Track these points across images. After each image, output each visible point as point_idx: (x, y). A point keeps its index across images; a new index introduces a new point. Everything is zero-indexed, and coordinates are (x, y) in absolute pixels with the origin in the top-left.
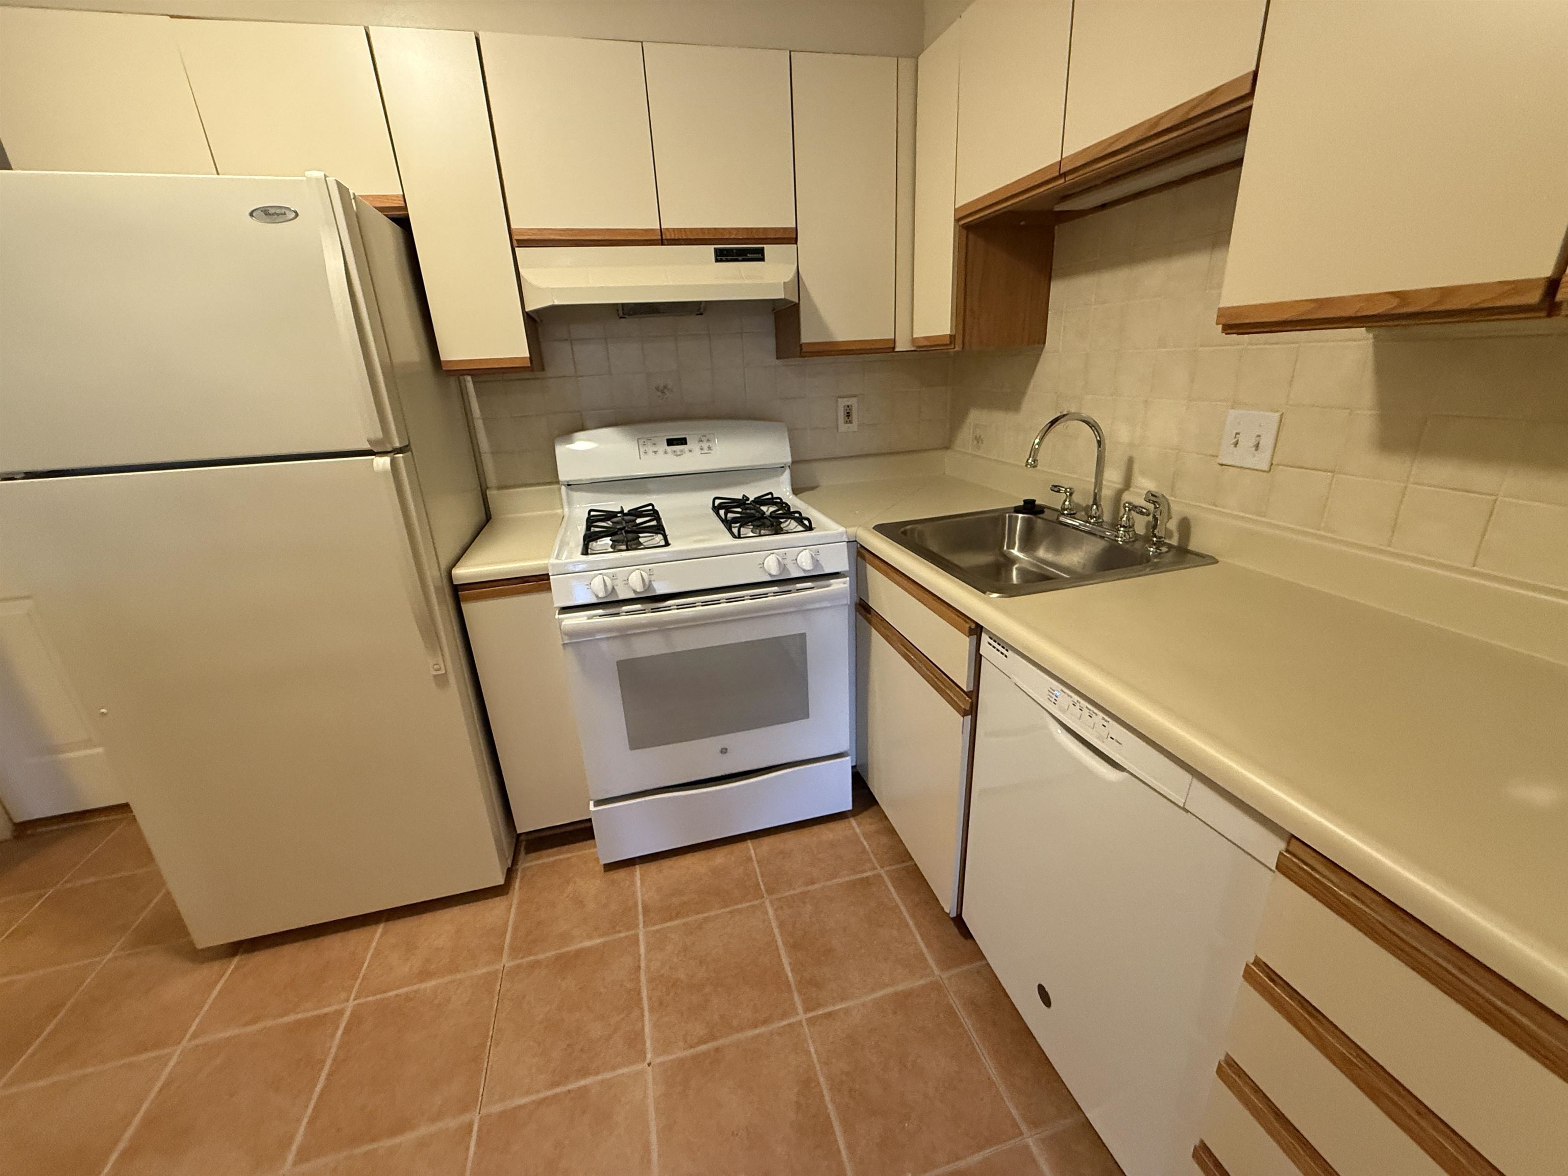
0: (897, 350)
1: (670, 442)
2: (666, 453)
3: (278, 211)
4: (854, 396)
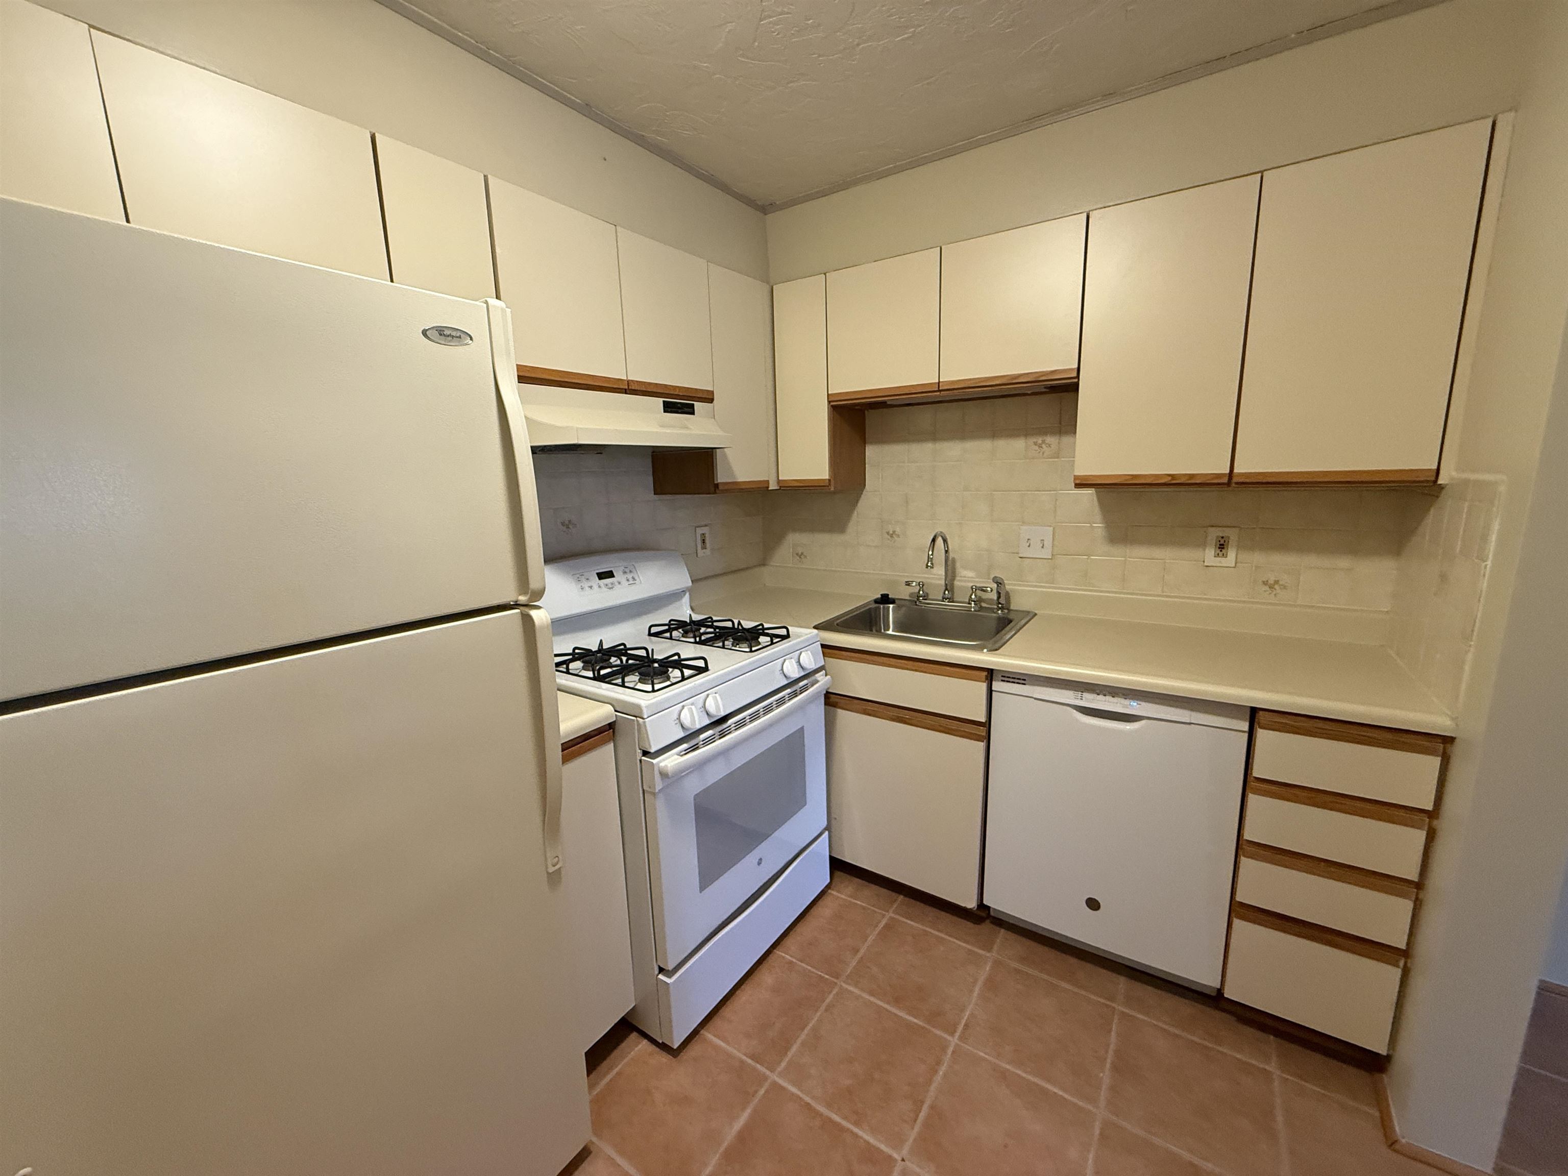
0: (770, 489)
1: (601, 576)
2: (600, 587)
3: (454, 334)
4: (706, 526)
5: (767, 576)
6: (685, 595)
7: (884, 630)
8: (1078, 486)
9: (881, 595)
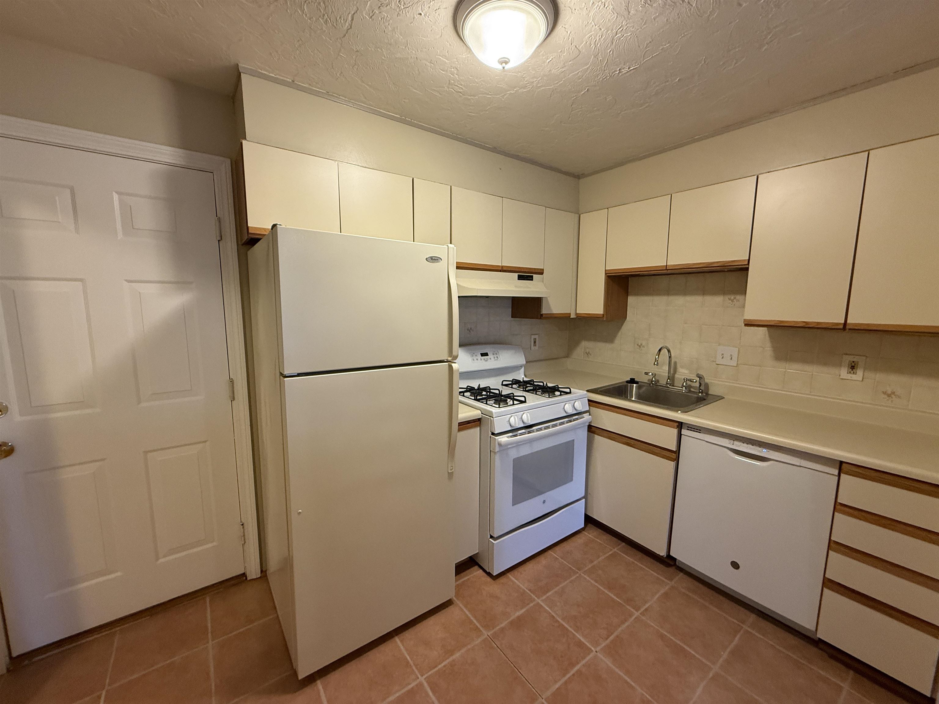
0: (571, 317)
1: (483, 355)
2: (481, 360)
3: (436, 259)
4: (537, 334)
5: (569, 363)
6: (522, 368)
7: (630, 398)
8: (746, 325)
9: (630, 379)
